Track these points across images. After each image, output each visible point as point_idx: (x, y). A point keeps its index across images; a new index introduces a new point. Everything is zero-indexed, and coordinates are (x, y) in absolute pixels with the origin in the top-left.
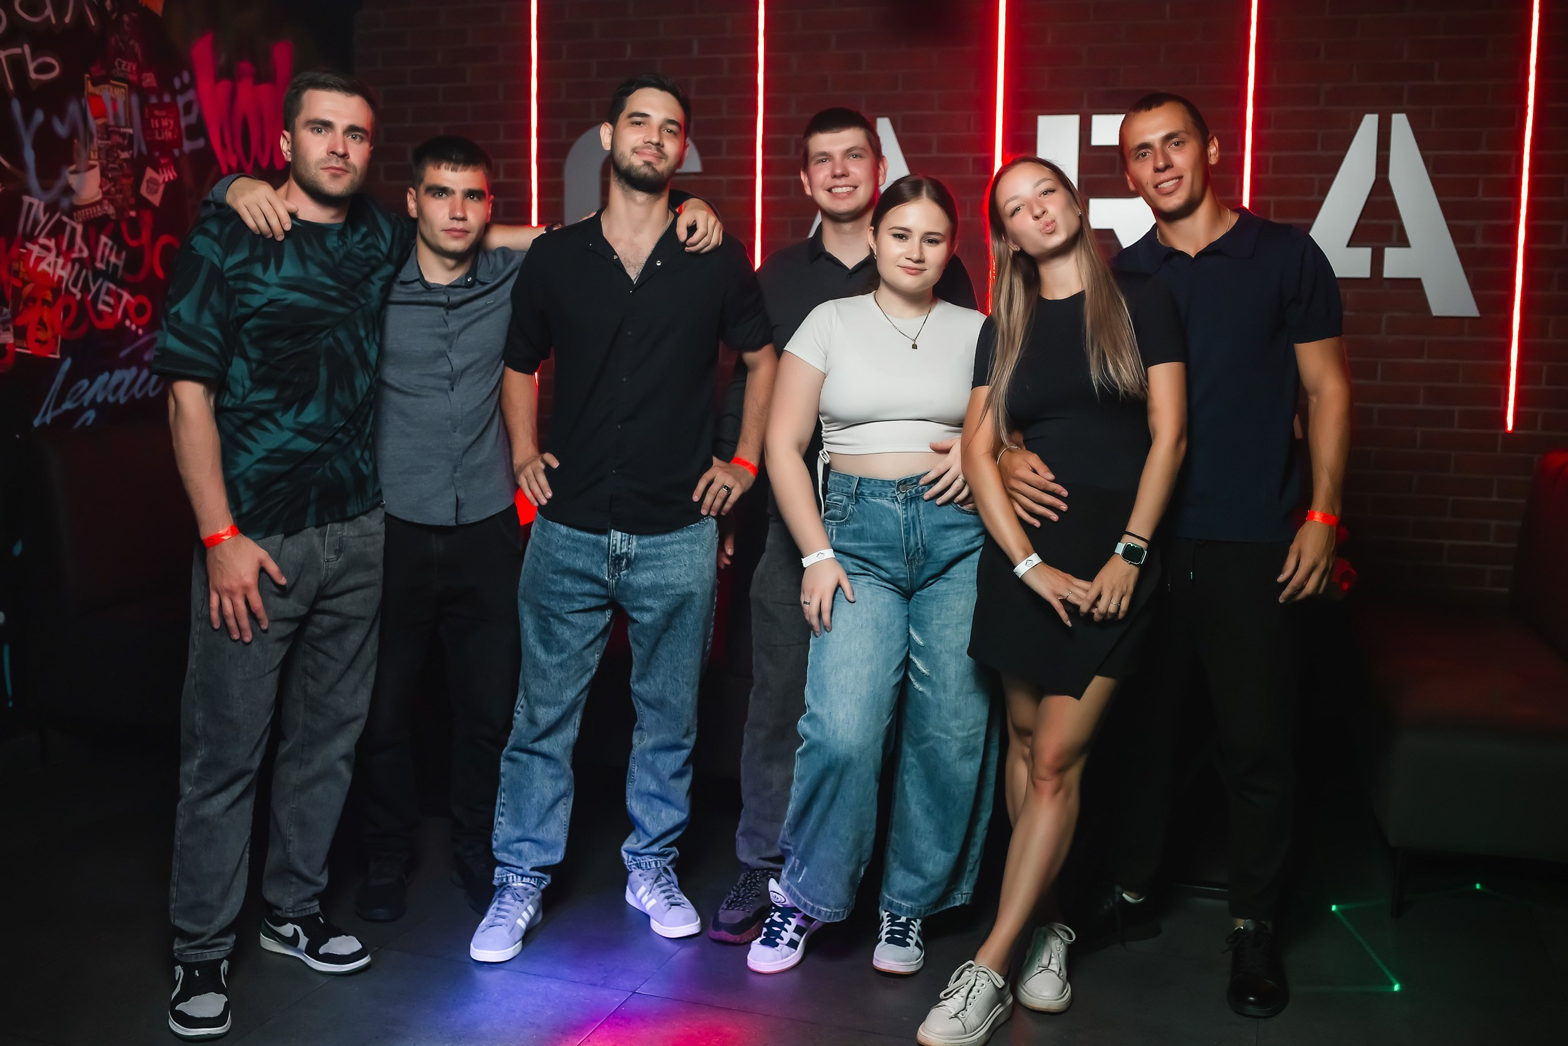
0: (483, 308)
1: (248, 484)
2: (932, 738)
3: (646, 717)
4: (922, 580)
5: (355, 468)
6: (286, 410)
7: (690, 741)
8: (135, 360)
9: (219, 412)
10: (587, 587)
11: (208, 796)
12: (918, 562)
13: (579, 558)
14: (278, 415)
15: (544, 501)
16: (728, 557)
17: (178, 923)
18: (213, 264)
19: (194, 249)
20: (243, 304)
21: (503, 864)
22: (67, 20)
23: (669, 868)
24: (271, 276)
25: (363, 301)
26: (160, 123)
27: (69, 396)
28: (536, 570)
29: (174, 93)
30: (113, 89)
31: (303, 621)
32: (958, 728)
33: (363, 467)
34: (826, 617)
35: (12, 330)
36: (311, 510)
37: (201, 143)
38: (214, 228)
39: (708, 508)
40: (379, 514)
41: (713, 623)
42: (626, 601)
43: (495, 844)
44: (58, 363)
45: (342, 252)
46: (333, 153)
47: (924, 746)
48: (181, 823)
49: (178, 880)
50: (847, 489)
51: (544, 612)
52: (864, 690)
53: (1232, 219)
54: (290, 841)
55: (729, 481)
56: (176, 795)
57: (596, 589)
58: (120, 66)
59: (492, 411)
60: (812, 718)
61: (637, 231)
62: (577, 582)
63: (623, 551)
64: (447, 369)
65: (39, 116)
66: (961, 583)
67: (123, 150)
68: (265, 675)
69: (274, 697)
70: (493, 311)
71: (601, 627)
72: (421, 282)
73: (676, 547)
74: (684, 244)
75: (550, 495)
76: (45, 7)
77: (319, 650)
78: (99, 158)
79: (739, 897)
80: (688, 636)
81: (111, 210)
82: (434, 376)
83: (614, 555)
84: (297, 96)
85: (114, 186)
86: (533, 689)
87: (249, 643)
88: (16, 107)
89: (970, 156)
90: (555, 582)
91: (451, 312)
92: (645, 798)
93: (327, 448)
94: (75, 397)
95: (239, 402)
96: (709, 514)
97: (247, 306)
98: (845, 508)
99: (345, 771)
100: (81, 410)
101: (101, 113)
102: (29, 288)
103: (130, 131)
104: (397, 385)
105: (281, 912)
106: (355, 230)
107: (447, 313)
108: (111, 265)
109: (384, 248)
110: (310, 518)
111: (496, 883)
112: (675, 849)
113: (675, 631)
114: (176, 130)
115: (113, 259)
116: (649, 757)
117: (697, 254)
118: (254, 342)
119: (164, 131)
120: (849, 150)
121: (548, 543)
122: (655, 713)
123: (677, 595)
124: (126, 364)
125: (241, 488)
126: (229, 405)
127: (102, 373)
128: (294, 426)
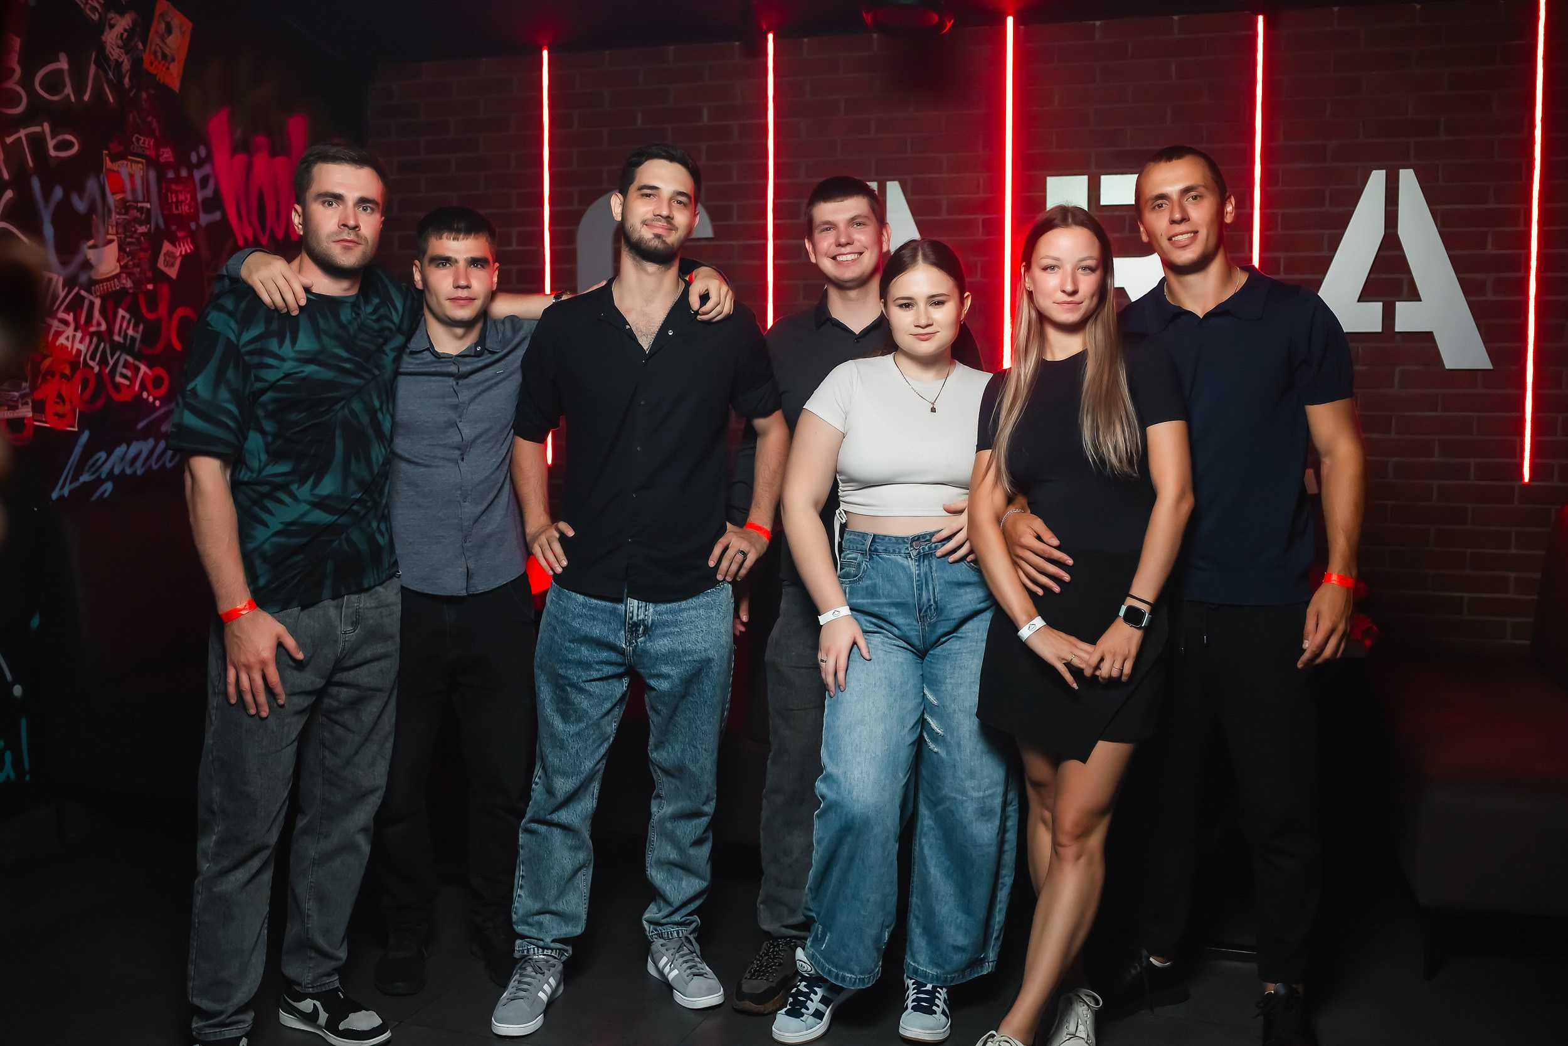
0: (492, 378)
1: (265, 558)
2: (949, 798)
3: (664, 784)
4: (934, 638)
5: (371, 540)
6: (303, 481)
7: (709, 808)
8: (153, 431)
9: (236, 487)
10: (604, 655)
11: (225, 872)
12: (931, 619)
13: (595, 625)
14: (294, 487)
15: (559, 570)
16: (743, 623)
17: (196, 1001)
18: (229, 340)
19: (209, 325)
20: (259, 379)
21: (523, 937)
22: (86, 98)
23: (691, 937)
24: (287, 350)
25: (377, 372)
26: (177, 197)
27: (87, 468)
28: (552, 639)
29: (191, 168)
30: (131, 165)
31: (320, 694)
32: (973, 788)
33: (379, 538)
34: (841, 675)
35: (31, 404)
36: (328, 583)
37: (217, 216)
38: (229, 303)
39: (724, 573)
40: (395, 584)
41: (730, 689)
42: (643, 668)
43: (514, 917)
44: (76, 436)
45: (355, 324)
46: (344, 225)
47: (940, 808)
48: (199, 900)
49: (195, 958)
50: (861, 546)
51: (561, 682)
52: (878, 749)
53: (1241, 279)
54: (309, 916)
55: (744, 546)
56: (194, 872)
57: (614, 656)
58: (138, 142)
59: (501, 480)
60: (829, 779)
61: (648, 301)
62: (595, 650)
63: (639, 618)
64: (457, 439)
65: (58, 193)
66: (974, 642)
67: (141, 225)
68: (282, 749)
69: (291, 771)
70: (502, 380)
71: (619, 696)
72: (430, 351)
73: (693, 613)
74: (697, 313)
75: (565, 563)
76: (65, 86)
77: (336, 722)
78: (117, 233)
79: (762, 966)
80: (706, 702)
81: (129, 284)
82: (444, 446)
83: (631, 622)
84: (308, 170)
85: (131, 260)
86: (551, 760)
87: (267, 718)
88: (36, 183)
89: (980, 218)
90: (572, 651)
91: (460, 382)
92: (665, 867)
93: (343, 520)
94: (93, 469)
95: (255, 476)
96: (724, 580)
97: (263, 380)
98: (859, 565)
99: (364, 844)
100: (99, 482)
101: (119, 189)
102: (48, 362)
103: (148, 205)
104: (407, 456)
105: (300, 987)
106: (367, 301)
107: (457, 383)
108: (129, 337)
109: (396, 318)
110: (327, 592)
111: (517, 955)
112: (696, 917)
113: (693, 698)
114: (193, 203)
115: (130, 332)
116: (669, 825)
117: (709, 322)
118: (269, 415)
119: (181, 205)
120: (853, 219)
121: (565, 611)
122: (674, 781)
123: (694, 661)
124: (143, 436)
125: (258, 562)
126: (246, 479)
127: (119, 445)
128: (311, 498)
